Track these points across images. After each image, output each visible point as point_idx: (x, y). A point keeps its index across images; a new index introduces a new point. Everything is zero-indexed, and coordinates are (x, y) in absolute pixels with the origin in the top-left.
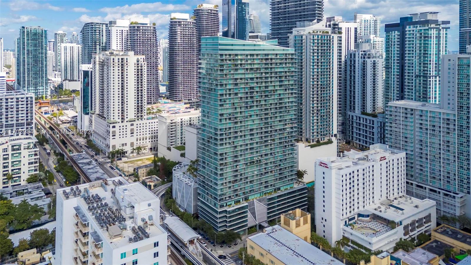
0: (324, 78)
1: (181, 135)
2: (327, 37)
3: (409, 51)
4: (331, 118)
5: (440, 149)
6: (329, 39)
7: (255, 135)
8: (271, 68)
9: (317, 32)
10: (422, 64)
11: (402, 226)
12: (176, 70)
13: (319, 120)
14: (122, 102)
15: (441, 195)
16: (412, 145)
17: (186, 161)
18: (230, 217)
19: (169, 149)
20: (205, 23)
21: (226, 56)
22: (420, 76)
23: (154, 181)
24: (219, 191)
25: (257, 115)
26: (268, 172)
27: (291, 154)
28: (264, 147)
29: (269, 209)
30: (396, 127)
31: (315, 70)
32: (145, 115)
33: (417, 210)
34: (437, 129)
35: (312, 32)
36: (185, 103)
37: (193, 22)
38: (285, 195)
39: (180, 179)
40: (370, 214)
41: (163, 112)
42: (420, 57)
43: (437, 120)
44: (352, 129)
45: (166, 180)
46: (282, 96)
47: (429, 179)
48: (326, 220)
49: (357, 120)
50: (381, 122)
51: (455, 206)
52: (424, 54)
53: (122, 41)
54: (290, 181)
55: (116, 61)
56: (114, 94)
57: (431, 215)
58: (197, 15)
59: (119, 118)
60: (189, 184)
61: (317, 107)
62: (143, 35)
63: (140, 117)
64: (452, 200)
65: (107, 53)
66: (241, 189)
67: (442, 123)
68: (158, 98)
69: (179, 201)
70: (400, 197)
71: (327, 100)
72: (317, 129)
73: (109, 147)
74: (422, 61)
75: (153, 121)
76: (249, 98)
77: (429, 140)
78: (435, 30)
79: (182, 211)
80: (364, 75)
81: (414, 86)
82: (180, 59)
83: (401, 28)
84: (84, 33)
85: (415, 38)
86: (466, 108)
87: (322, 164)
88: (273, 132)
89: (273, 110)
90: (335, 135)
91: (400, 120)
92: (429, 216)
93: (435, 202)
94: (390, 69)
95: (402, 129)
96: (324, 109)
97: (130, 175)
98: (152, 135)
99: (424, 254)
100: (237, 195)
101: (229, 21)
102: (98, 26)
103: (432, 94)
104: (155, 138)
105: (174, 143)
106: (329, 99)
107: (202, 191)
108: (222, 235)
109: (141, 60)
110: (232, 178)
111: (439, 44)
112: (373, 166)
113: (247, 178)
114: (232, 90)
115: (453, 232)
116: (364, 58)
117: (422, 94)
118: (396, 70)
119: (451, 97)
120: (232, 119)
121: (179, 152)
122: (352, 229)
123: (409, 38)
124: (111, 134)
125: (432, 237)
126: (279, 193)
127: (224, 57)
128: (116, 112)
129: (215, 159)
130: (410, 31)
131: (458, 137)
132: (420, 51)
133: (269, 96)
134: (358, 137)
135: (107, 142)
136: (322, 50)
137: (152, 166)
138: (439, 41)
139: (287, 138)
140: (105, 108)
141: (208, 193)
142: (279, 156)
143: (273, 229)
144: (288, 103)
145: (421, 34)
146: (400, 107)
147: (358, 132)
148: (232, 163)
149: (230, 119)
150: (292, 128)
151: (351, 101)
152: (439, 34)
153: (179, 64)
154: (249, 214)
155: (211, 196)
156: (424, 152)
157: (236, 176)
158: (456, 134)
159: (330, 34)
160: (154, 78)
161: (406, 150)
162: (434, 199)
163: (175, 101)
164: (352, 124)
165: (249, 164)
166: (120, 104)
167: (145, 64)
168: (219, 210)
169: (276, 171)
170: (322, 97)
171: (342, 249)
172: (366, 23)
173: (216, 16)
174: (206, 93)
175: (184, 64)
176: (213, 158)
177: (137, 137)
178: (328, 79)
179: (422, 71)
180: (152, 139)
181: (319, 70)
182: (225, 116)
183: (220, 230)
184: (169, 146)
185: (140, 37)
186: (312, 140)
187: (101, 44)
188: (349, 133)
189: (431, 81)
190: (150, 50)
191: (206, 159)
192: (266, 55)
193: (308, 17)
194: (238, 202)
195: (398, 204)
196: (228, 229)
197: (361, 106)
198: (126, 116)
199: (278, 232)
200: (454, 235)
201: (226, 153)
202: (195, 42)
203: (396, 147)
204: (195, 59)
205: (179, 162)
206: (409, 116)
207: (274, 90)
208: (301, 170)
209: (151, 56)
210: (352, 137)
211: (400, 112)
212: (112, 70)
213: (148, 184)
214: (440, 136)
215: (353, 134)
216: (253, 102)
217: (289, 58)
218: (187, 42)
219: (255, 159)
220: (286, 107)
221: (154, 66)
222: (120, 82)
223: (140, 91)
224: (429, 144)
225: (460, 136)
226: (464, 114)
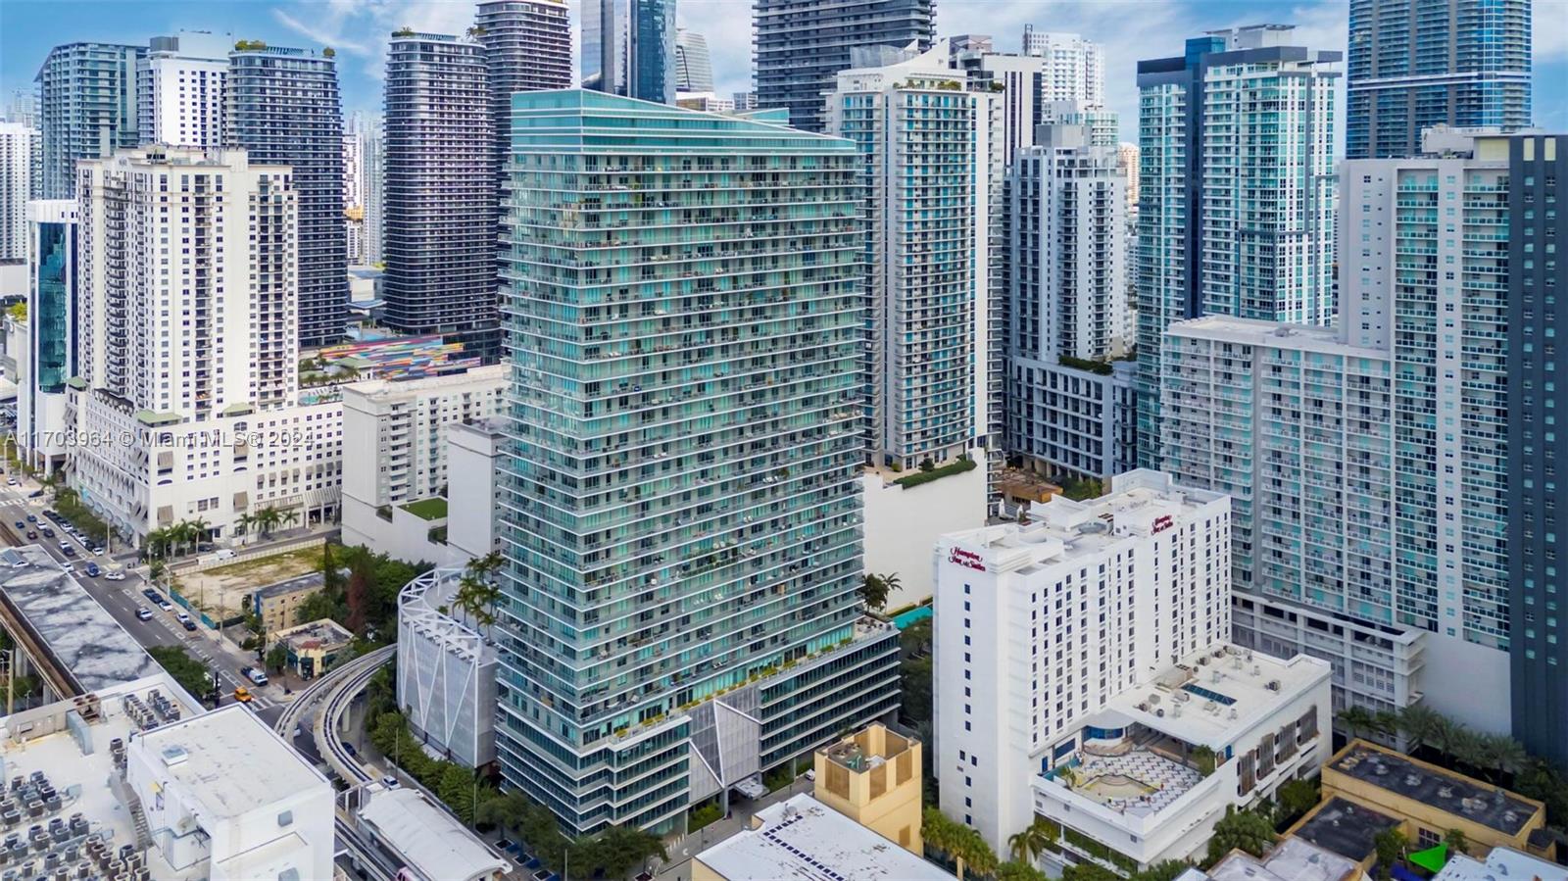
0: (945, 243)
1: (433, 460)
2: (956, 100)
3: (1216, 149)
4: (968, 380)
5: (1338, 480)
6: (960, 107)
7: (719, 457)
8: (775, 210)
9: (922, 82)
10: (1258, 194)
11: (1233, 762)
12: (411, 219)
13: (929, 390)
14: (200, 343)
15: (1348, 637)
16: (1249, 470)
17: (451, 561)
18: (623, 775)
19: (385, 513)
20: (519, 53)
21: (609, 163)
22: (1252, 235)
23: (326, 641)
24: (583, 679)
25: (725, 383)
26: (762, 593)
27: (844, 518)
28: (748, 500)
29: (765, 729)
30: (1194, 411)
31: (917, 217)
32: (291, 389)
33: (1274, 700)
34: (1329, 412)
35: (904, 83)
36: (447, 341)
37: (474, 48)
38: (822, 671)
39: (428, 635)
40: (1122, 724)
41: (364, 374)
42: (1252, 172)
43: (1329, 381)
44: (1030, 414)
45: (370, 636)
46: (812, 313)
47: (1303, 584)
48: (974, 761)
49: (1044, 383)
50: (1124, 391)
51: (1391, 674)
52: (1262, 160)
53: (203, 112)
54: (840, 617)
55: (175, 185)
56: (165, 314)
57: (1319, 713)
58: (493, 24)
59: (186, 405)
60: (461, 655)
61: (924, 345)
62: (285, 92)
63: (271, 397)
64: (1380, 655)
65: (140, 154)
66: (663, 664)
67: (1344, 392)
68: (343, 323)
69: (421, 718)
70: (1217, 655)
71: (955, 318)
72: (924, 422)
73: (146, 516)
74: (1258, 183)
75: (324, 409)
76: (695, 322)
77: (1302, 453)
78: (1297, 80)
79: (437, 756)
80: (1068, 234)
81: (1232, 268)
82: (428, 179)
83: (1188, 73)
84: (48, 83)
85: (1234, 107)
86: (1424, 342)
87: (960, 557)
88: (781, 442)
89: (780, 361)
90: (982, 441)
91: (1208, 386)
92: (1312, 714)
93: (1327, 664)
94: (1155, 211)
95: (1216, 414)
96: (945, 352)
97: (227, 624)
98: (320, 462)
99: (1313, 859)
100: (648, 688)
101: (607, 48)
102: (106, 58)
103: (1287, 294)
104: (329, 474)
105: (404, 491)
106: (963, 317)
107: (515, 679)
108: (593, 850)
109: (276, 183)
110: (631, 624)
111: (1308, 129)
112: (1130, 554)
113: (686, 620)
114: (631, 294)
115: (1390, 768)
116: (1069, 173)
117: (1257, 294)
118: (1173, 214)
119: (1372, 305)
120: (631, 402)
121: (424, 526)
122: (1068, 787)
123: (1216, 106)
124: (153, 467)
125: (1325, 790)
126: (804, 666)
127: (601, 170)
128: (176, 380)
129: (565, 557)
130: (1217, 84)
131: (1398, 438)
132: (1252, 149)
133: (768, 314)
134: (1048, 440)
135: (138, 496)
136: (938, 145)
137: (316, 583)
138: (1309, 117)
139: (832, 463)
140: (129, 366)
141: (536, 688)
142: (804, 530)
143: (787, 813)
144: (832, 337)
145: (1253, 94)
146: (1208, 342)
147: (1048, 423)
148: (631, 569)
149: (624, 402)
150: (847, 425)
151: (1023, 320)
152: (1310, 93)
153: (424, 197)
154: (695, 757)
155: (551, 697)
156: (1288, 492)
157: (645, 616)
158: (1393, 429)
159: (964, 89)
160: (327, 251)
161: (1228, 487)
162: (1321, 654)
163: (409, 331)
164: (1030, 397)
165: (694, 568)
166: (192, 348)
167: (291, 198)
168: (581, 753)
169: (790, 587)
170: (937, 310)
171: (1036, 865)
172: (1061, 60)
173: (560, 28)
174: (532, 306)
175: (442, 197)
176: (558, 553)
177: (261, 472)
178: (959, 249)
179: (1257, 216)
180: (319, 476)
181: (931, 216)
182: (606, 393)
183: (582, 827)
184: (384, 502)
185: (273, 99)
186: (904, 462)
187: (118, 122)
188: (1020, 429)
189: (1287, 251)
190: (315, 148)
191: (531, 558)
192: (755, 160)
193: (883, 34)
194: (652, 713)
195: (1214, 681)
196: (615, 823)
197: (1059, 337)
198: (215, 396)
199: (809, 821)
200: (1394, 778)
201: (608, 533)
202: (484, 118)
203: (1194, 478)
204: (485, 179)
205: (422, 562)
206: (1236, 369)
207: (784, 291)
208: (876, 576)
209: (316, 170)
210: (1030, 442)
211: (1208, 359)
212: (157, 220)
213: (301, 654)
214: (1340, 435)
215: (1030, 431)
216: (709, 334)
217: (837, 174)
218: (454, 117)
219: (715, 545)
220: (826, 350)
221: (328, 207)
222: (192, 267)
223: (272, 298)
224: (1303, 464)
225: (1404, 434)
226: (1419, 360)
